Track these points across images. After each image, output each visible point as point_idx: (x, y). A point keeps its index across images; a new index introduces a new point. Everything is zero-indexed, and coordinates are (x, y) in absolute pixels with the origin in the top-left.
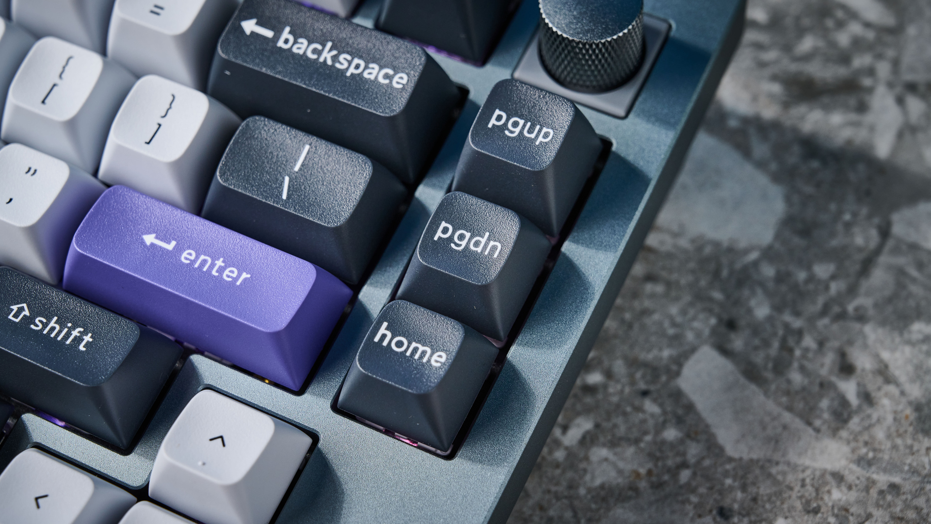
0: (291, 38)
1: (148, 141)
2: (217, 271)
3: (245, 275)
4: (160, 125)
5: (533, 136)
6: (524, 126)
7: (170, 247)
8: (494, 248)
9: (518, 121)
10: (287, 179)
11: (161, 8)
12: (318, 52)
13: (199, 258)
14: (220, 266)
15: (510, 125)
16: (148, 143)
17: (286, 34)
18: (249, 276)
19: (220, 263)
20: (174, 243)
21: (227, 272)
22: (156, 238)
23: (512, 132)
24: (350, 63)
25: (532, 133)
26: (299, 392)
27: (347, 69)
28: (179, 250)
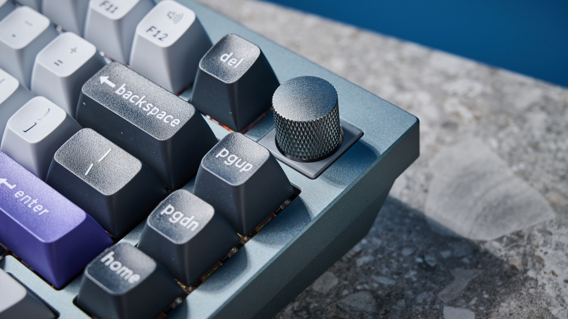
0: (124, 90)
1: (25, 131)
2: (31, 205)
3: (46, 211)
4: (36, 124)
5: (240, 166)
6: (237, 160)
7: (11, 187)
8: (194, 225)
9: (234, 157)
10: (92, 165)
11: (61, 62)
12: (136, 100)
13: (25, 196)
14: (34, 203)
15: (229, 159)
16: (25, 132)
17: (122, 87)
18: (48, 211)
19: (35, 201)
20: (15, 186)
21: (37, 207)
22: (7, 181)
23: (228, 162)
24: (151, 108)
25: (240, 165)
26: (58, 288)
27: (148, 112)
28: (15, 190)
